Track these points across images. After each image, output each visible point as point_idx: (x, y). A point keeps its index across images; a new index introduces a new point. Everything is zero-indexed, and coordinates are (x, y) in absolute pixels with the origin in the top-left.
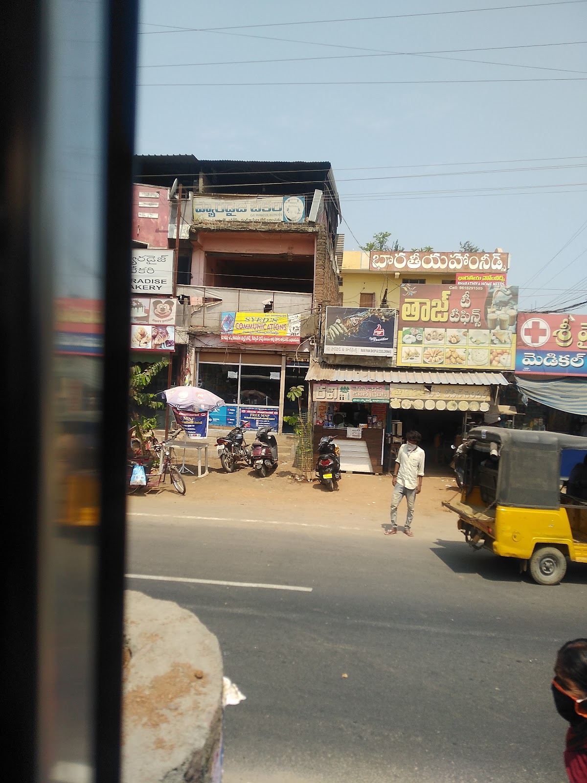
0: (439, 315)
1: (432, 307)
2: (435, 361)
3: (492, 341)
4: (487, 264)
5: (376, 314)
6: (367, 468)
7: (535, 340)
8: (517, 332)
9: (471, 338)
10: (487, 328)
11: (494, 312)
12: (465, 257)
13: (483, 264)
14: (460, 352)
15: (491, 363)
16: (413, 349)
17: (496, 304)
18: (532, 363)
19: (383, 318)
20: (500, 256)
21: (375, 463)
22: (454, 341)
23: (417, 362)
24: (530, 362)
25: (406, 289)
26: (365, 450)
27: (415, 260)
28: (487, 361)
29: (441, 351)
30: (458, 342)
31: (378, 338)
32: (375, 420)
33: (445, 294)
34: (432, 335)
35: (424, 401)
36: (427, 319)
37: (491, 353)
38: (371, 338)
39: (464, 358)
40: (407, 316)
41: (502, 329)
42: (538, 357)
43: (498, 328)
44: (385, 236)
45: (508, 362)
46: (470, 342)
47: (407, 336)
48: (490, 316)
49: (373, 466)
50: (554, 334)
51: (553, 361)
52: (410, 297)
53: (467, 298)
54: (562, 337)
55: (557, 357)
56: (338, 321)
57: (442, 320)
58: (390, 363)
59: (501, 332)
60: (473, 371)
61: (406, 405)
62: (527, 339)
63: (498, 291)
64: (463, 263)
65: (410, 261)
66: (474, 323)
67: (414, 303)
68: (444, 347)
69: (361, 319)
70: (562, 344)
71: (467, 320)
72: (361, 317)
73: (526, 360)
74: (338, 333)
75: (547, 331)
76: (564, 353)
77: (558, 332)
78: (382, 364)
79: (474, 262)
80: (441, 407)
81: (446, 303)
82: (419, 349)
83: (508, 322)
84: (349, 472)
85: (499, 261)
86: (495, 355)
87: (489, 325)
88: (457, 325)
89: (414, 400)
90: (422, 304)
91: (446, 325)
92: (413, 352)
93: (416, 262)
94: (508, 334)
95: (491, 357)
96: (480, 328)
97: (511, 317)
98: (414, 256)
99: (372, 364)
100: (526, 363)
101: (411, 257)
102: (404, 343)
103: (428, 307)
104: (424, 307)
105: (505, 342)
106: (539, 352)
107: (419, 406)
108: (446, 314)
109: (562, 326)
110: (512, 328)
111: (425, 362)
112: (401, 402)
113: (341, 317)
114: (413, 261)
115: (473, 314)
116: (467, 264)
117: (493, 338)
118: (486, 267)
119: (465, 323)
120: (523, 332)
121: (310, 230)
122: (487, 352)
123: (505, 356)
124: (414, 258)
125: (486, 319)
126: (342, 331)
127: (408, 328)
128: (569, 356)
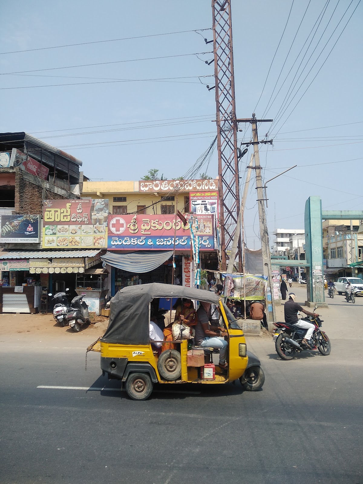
0: (65, 218)
1: (61, 213)
2: (64, 245)
3: (95, 231)
4: (207, 186)
5: (28, 219)
6: (27, 310)
7: (118, 230)
8: (108, 226)
9: (83, 230)
10: (91, 224)
11: (95, 215)
12: (194, 182)
13: (204, 187)
14: (77, 239)
15: (94, 244)
16: (51, 238)
17: (96, 210)
18: (116, 244)
19: (32, 220)
20: (213, 181)
21: (31, 307)
22: (74, 232)
23: (54, 246)
24: (116, 243)
25: (46, 203)
26: (26, 299)
27: (165, 185)
28: (92, 243)
29: (67, 239)
30: (76, 233)
31: (30, 232)
32: (31, 281)
33: (68, 205)
34: (61, 229)
35: (48, 268)
36: (58, 220)
37: (94, 239)
38: (26, 233)
39: (79, 242)
40: (48, 219)
41: (100, 224)
42: (120, 240)
43: (98, 223)
44: (156, 171)
45: (103, 244)
46: (82, 232)
47: (48, 230)
48: (93, 217)
49: (30, 309)
50: (128, 226)
51: (128, 242)
52: (49, 208)
53: (80, 207)
54: (132, 228)
55: (130, 240)
56: (7, 223)
57: (67, 220)
58: (39, 247)
59: (99, 226)
60: (85, 249)
61: (38, 271)
62: (113, 230)
63: (98, 202)
64: (193, 186)
65: (163, 186)
66: (84, 221)
67: (51, 211)
68: (68, 235)
69: (20, 221)
70: (132, 232)
71: (80, 220)
72: (20, 220)
73: (113, 242)
74: (7, 230)
75: (124, 224)
76: (134, 237)
77: (130, 225)
78: (35, 248)
79: (199, 185)
80: (57, 271)
81: (69, 210)
82: (54, 237)
83: (103, 220)
84: (18, 313)
85: (213, 184)
86: (96, 240)
87: (93, 222)
88: (75, 223)
89: (42, 268)
90: (56, 211)
91: (69, 223)
92: (51, 240)
93: (166, 186)
94: (103, 227)
95: (95, 241)
96: (88, 224)
97: (105, 217)
98: (165, 183)
99: (29, 248)
100: (113, 244)
101: (163, 184)
102: (46, 235)
103: (59, 213)
104: (57, 213)
105: (102, 232)
106: (120, 237)
107: (45, 271)
108: (69, 217)
109: (132, 221)
110: (105, 224)
111: (58, 245)
112: (35, 270)
113: (9, 221)
114: (164, 186)
115: (84, 216)
116: (195, 186)
117: (95, 230)
118: (207, 188)
119: (79, 222)
120: (111, 226)
121: (11, 171)
122: (92, 238)
123: (102, 240)
124: (165, 184)
125: (91, 219)
126: (9, 229)
127: (48, 226)
128: (136, 238)
